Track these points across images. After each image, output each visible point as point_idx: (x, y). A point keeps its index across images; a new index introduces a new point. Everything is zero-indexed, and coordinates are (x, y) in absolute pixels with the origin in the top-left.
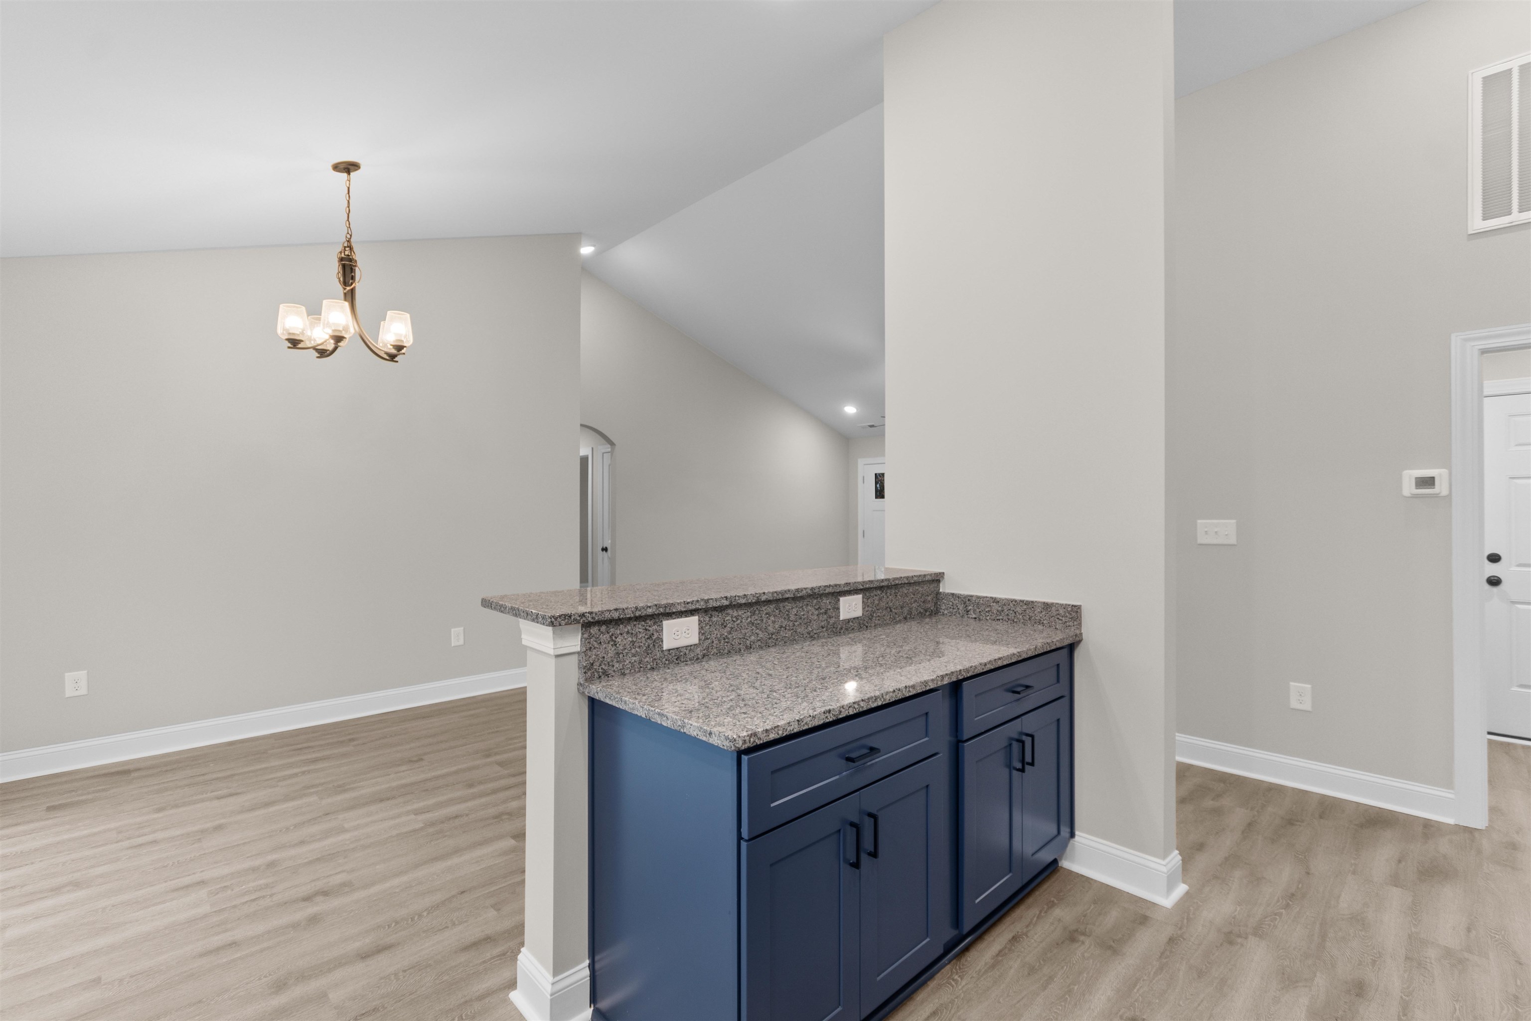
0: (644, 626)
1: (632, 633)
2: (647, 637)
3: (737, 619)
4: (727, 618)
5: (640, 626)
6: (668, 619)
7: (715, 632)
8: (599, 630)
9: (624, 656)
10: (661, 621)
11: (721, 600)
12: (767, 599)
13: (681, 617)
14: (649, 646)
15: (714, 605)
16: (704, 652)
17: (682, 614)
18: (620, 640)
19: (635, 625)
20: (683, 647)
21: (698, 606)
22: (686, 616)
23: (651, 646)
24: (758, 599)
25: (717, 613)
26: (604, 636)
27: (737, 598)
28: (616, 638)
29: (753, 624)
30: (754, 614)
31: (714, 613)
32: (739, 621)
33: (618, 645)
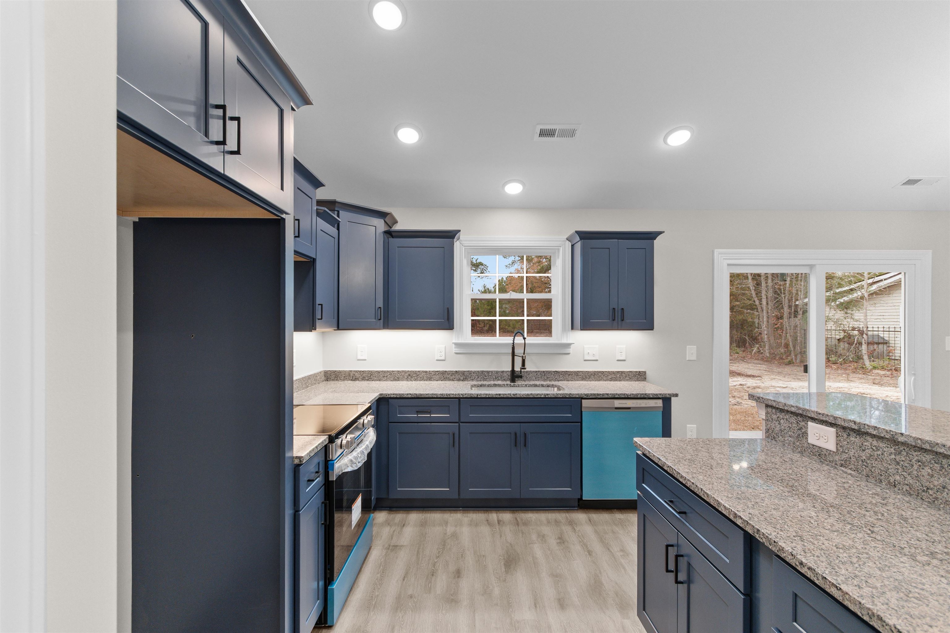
0: (796, 419)
1: (789, 421)
2: (798, 428)
3: (878, 450)
4: (866, 444)
5: (794, 418)
6: (812, 422)
7: (853, 450)
8: (772, 411)
9: (784, 434)
10: (808, 422)
11: (849, 423)
12: (906, 441)
13: (822, 424)
14: (799, 435)
15: (842, 424)
16: (842, 462)
17: (823, 423)
18: (782, 423)
19: (791, 416)
20: (824, 449)
21: (827, 419)
22: (826, 426)
23: (801, 435)
24: (894, 437)
25: (855, 435)
26: (774, 416)
27: (866, 427)
28: (780, 420)
29: (898, 463)
30: (900, 453)
31: (851, 433)
32: (879, 453)
33: (781, 425)
